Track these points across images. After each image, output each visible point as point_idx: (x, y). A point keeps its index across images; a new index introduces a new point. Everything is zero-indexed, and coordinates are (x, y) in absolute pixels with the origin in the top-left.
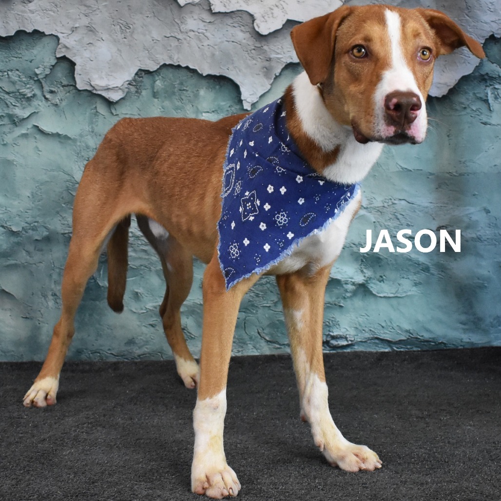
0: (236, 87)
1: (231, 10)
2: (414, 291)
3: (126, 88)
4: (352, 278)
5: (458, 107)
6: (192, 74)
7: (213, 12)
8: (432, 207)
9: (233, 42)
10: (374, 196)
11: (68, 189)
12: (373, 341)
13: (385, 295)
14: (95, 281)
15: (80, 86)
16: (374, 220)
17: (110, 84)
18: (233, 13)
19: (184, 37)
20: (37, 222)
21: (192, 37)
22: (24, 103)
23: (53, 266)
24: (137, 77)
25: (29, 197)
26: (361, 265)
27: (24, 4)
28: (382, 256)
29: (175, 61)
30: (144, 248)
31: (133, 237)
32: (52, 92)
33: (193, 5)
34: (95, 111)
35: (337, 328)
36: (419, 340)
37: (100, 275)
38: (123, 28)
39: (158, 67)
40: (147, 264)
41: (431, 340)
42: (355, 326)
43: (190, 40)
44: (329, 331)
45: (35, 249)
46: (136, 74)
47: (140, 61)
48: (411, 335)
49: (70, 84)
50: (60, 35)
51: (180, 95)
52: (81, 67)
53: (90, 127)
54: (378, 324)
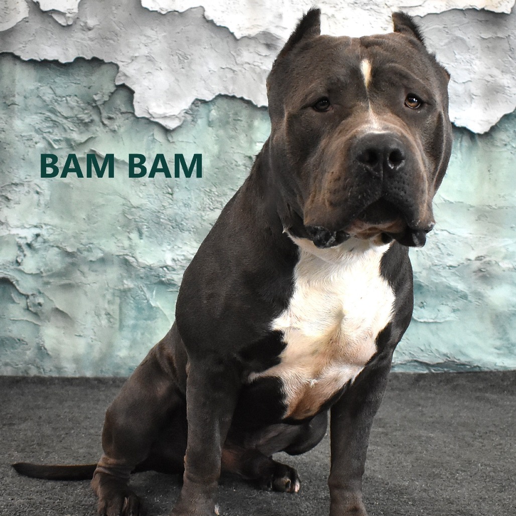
2: (452, 317)
3: (183, 116)
5: (499, 144)
6: (246, 105)
8: (471, 238)
11: (124, 213)
12: (412, 363)
13: (426, 320)
14: (148, 301)
15: (139, 113)
17: (167, 113)
19: (240, 69)
20: (92, 244)
21: (248, 69)
22: (81, 127)
23: (107, 286)
24: (193, 106)
25: (84, 219)
27: (84, 32)
28: (423, 283)
29: (230, 91)
32: (110, 118)
33: (250, 38)
34: (152, 137)
36: (456, 363)
37: (152, 295)
38: (181, 58)
39: (214, 97)
41: (466, 363)
43: (245, 72)
45: (89, 270)
46: (193, 103)
47: (197, 91)
48: (448, 359)
49: (128, 111)
50: (120, 64)
51: (234, 125)
52: (139, 95)
53: (148, 153)
54: (418, 347)
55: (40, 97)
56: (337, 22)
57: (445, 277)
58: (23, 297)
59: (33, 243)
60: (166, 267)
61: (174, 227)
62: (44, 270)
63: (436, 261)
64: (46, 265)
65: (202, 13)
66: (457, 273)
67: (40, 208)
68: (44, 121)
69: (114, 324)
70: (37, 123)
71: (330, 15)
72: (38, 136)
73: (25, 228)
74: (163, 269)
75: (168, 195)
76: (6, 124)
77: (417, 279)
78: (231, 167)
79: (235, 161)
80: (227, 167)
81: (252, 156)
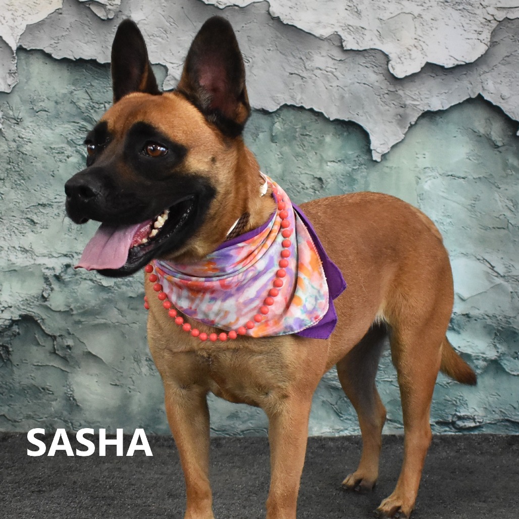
0: (365, 135)
1: (364, 49)
4: (484, 353)
6: (316, 118)
7: (345, 49)
9: (364, 84)
10: (512, 263)
12: (503, 423)
16: (511, 290)
18: (365, 52)
19: (309, 75)
21: (319, 76)
26: (494, 339)
28: (517, 329)
29: (298, 101)
33: (322, 40)
35: (465, 408)
39: (278, 107)
42: (484, 406)
43: (316, 79)
44: (456, 411)
45: (128, 307)
50: (169, 66)
51: (302, 140)
54: (510, 404)
55: (75, 103)
56: (425, 24)
58: (50, 338)
59: (62, 274)
62: (75, 307)
64: (76, 300)
65: (267, 9)
67: (70, 234)
68: (78, 132)
70: (70, 134)
71: (416, 15)
72: (70, 148)
73: (53, 257)
76: (33, 133)
77: (511, 326)
78: (297, 191)
79: (302, 183)
80: (292, 189)
81: (322, 177)
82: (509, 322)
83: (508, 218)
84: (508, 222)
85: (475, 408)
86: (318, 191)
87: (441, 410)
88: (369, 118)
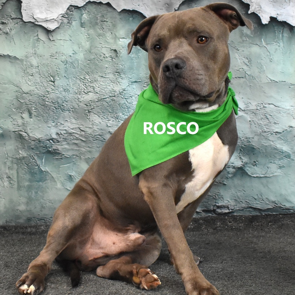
2: (279, 172)
3: (61, 20)
8: (292, 109)
10: (249, 101)
11: (17, 98)
12: (248, 209)
13: (258, 175)
14: (39, 167)
15: (26, 19)
16: (249, 119)
17: (48, 17)
23: (7, 156)
24: (68, 11)
26: (240, 153)
28: (255, 146)
30: (75, 142)
31: (66, 133)
32: (3, 23)
34: (37, 37)
35: (222, 200)
36: (282, 208)
37: (42, 162)
39: (85, 4)
40: (78, 154)
41: (290, 208)
42: (235, 199)
44: (216, 202)
46: (68, 9)
48: (276, 205)
49: (17, 17)
51: (102, 25)
52: (26, 5)
53: (34, 50)
54: (252, 197)
57: (273, 141)
60: (52, 139)
61: (57, 108)
63: (265, 129)
66: (282, 138)
69: (14, 185)
74: (50, 142)
75: (50, 83)
77: (250, 144)
78: (100, 59)
79: (103, 54)
80: (97, 59)
81: (116, 49)
82: (249, 141)
83: (245, 71)
84: (246, 73)
85: (229, 200)
86: (114, 59)
87: (205, 202)
88: (147, 7)
